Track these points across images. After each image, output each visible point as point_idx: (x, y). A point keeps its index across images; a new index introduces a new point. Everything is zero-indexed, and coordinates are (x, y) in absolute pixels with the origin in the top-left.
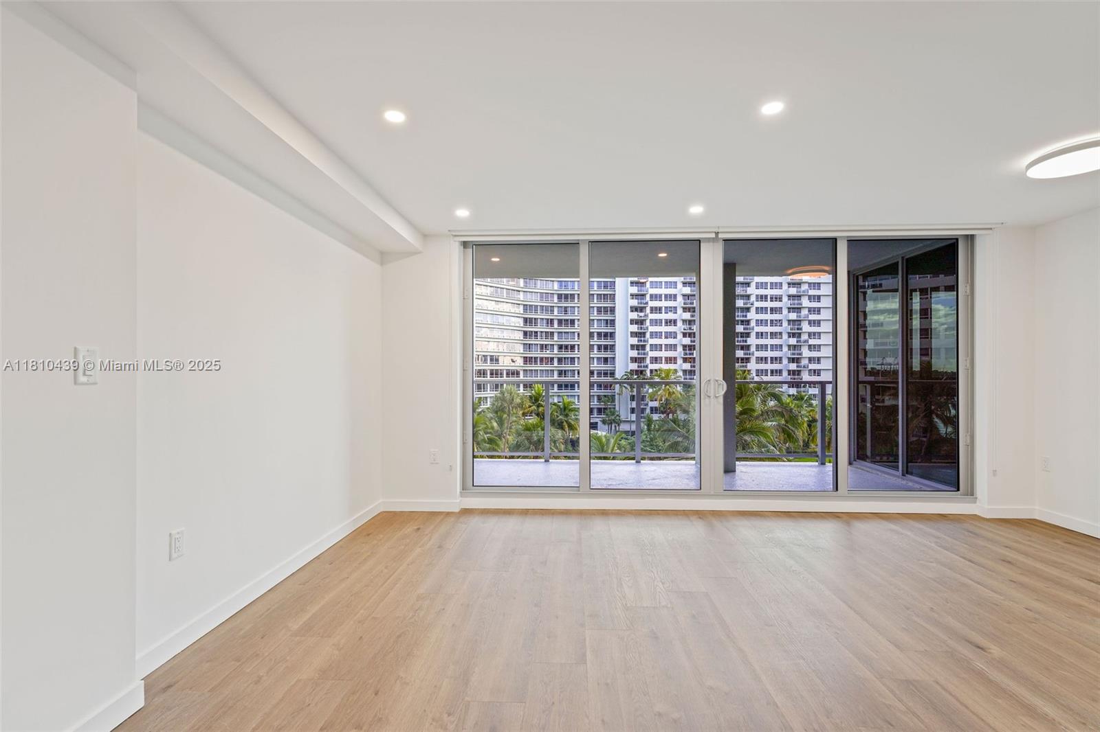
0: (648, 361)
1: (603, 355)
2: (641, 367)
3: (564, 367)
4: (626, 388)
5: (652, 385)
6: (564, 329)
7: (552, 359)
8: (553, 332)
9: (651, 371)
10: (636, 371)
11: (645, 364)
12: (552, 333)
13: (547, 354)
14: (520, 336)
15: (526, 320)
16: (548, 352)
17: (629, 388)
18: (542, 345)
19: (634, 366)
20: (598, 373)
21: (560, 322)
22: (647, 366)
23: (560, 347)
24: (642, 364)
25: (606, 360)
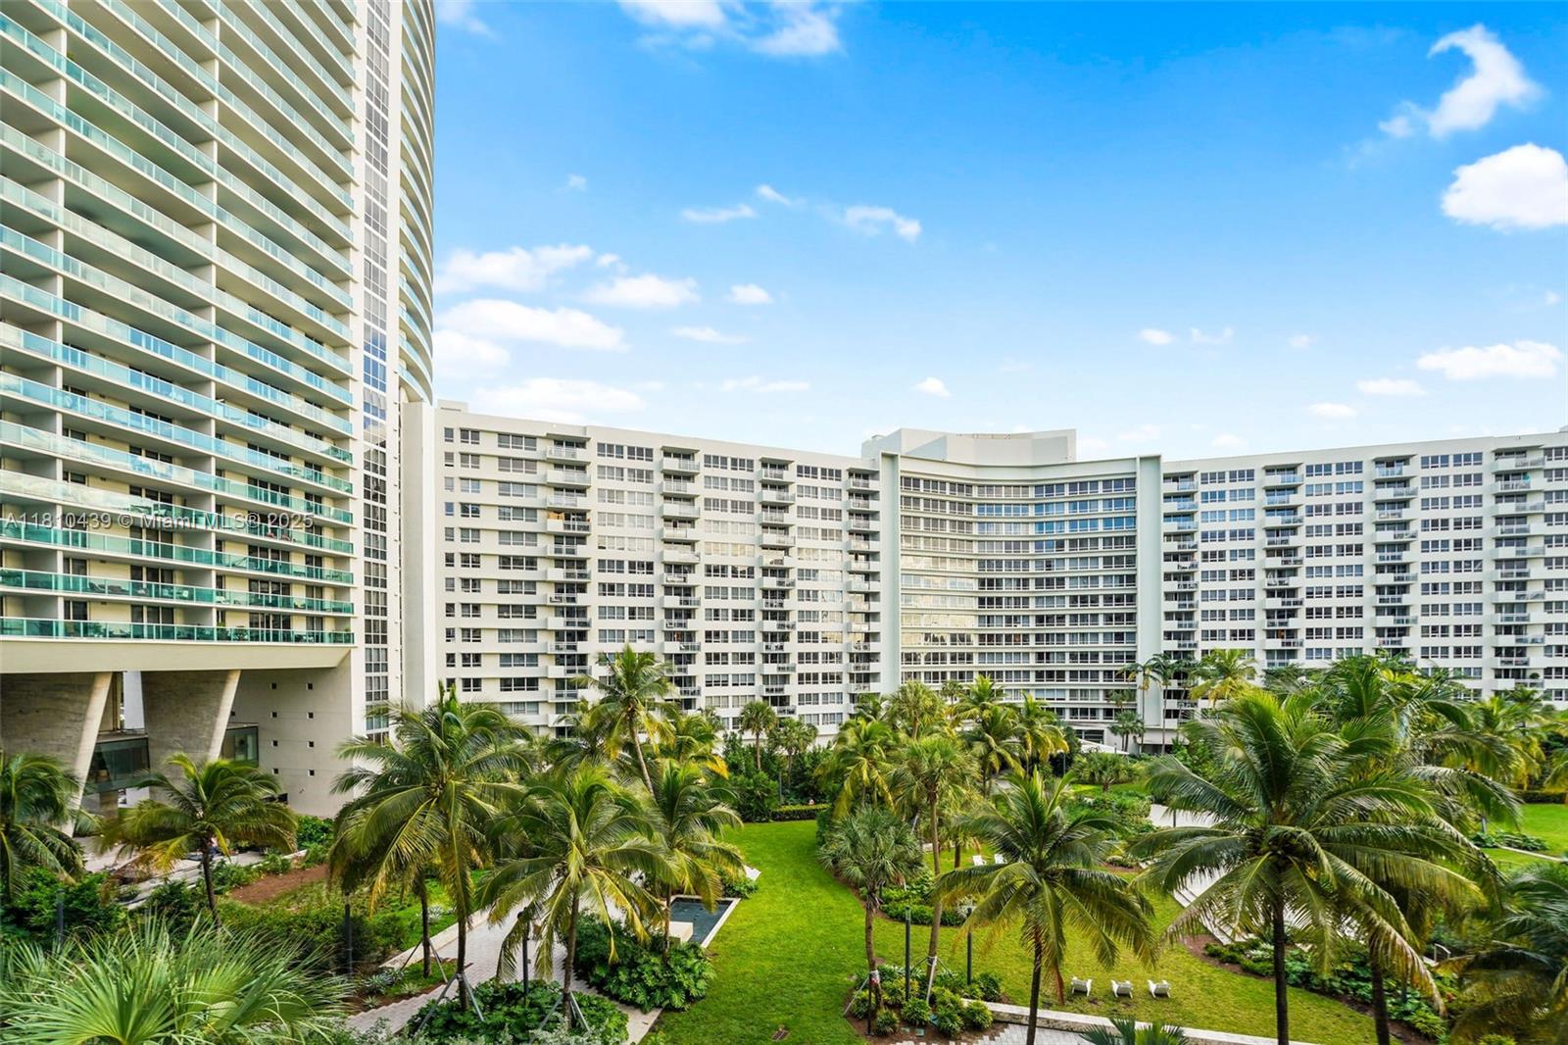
0: (1198, 637)
1: (1114, 628)
2: (1185, 646)
3: (1045, 648)
4: (1155, 679)
5: (1205, 676)
6: (1045, 592)
7: (1026, 637)
8: (1028, 598)
9: (1205, 652)
10: (1175, 652)
11: (1192, 642)
12: (1026, 599)
13: (1019, 629)
14: (975, 604)
15: (982, 582)
16: (1019, 626)
17: (1160, 678)
18: (1009, 619)
19: (1173, 645)
20: (1105, 657)
21: (1039, 582)
22: (1195, 645)
23: (1040, 619)
24: (1187, 642)
25: (1119, 637)
